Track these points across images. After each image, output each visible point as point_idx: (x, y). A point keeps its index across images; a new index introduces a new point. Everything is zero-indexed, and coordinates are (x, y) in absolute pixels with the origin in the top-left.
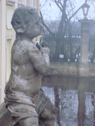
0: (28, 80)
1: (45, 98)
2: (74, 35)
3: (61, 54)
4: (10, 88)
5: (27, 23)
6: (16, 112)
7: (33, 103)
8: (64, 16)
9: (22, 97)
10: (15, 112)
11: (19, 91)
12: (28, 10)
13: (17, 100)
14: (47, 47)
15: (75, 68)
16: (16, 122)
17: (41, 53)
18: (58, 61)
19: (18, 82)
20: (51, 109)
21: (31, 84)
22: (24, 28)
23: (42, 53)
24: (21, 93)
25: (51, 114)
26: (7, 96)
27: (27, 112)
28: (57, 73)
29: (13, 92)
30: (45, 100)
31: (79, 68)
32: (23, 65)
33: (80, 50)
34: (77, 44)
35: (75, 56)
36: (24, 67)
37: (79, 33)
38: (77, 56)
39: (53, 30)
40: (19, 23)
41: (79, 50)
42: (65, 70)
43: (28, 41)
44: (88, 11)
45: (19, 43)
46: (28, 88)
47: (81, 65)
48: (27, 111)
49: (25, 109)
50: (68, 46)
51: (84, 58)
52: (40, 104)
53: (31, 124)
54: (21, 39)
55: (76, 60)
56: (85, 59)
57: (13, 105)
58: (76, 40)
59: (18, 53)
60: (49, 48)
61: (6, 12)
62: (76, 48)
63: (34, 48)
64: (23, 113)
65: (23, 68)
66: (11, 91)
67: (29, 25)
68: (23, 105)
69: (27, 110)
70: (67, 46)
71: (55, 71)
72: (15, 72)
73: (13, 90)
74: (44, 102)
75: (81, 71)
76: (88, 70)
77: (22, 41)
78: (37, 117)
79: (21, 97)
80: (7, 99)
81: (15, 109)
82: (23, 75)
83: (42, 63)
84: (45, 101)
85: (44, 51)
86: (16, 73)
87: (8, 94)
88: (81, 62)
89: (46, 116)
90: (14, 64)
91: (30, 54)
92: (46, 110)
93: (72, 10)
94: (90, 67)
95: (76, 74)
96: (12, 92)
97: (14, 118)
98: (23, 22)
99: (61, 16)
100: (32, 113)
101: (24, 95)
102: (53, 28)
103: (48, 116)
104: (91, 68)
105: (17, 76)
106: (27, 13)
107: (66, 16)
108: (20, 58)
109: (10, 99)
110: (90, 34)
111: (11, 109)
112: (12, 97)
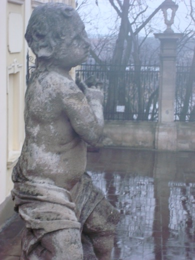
0: (59, 153)
1: (93, 191)
2: (145, 66)
3: (119, 105)
4: (24, 171)
5: (57, 36)
6: (36, 218)
7: (71, 201)
8: (125, 26)
9: (49, 189)
10: (34, 220)
11: (42, 176)
12: (60, 9)
13: (37, 195)
14: (99, 87)
15: (148, 133)
16: (36, 240)
17: (87, 98)
18: (114, 119)
19: (40, 158)
20: (107, 213)
21: (67, 163)
22: (51, 48)
23: (89, 99)
24: (47, 181)
25: (106, 223)
26: (17, 187)
27: (59, 219)
28: (111, 143)
29: (30, 178)
30: (93, 194)
31: (156, 133)
32: (49, 123)
33: (158, 95)
34: (152, 84)
35: (148, 109)
36: (52, 127)
37: (155, 62)
38: (152, 108)
39: (103, 56)
40: (41, 37)
41: (155, 96)
42: (129, 138)
43: (59, 73)
44: (173, 15)
45: (42, 79)
46: (61, 171)
47: (161, 127)
48: (59, 217)
49: (55, 213)
50: (133, 88)
51: (167, 112)
52: (83, 203)
53: (67, 243)
54: (46, 70)
55: (150, 117)
56: (168, 114)
57: (30, 205)
58: (150, 75)
59: (39, 99)
60: (102, 90)
61: (8, 18)
62: (149, 92)
63: (72, 88)
64: (50, 221)
65: (49, 129)
66: (26, 177)
67: (62, 41)
68: (51, 205)
69: (58, 215)
70: (131, 88)
71: (107, 139)
72: (34, 138)
73: (29, 175)
74: (92, 200)
75: (159, 138)
76: (175, 137)
77: (47, 74)
78: (78, 229)
79: (46, 188)
80: (18, 193)
81: (34, 213)
82: (49, 143)
83: (88, 119)
84: (95, 197)
85: (91, 95)
86: (36, 140)
87: (19, 183)
88: (161, 120)
89: (96, 228)
90: (31, 122)
91: (65, 101)
92: (95, 214)
93: (141, 13)
94: (178, 131)
95: (150, 144)
96: (27, 180)
97: (32, 231)
98: (50, 34)
99: (120, 25)
100: (68, 221)
101: (51, 184)
102: (103, 51)
103: (100, 229)
104: (181, 133)
105: (39, 145)
106: (57, 16)
107: (129, 25)
108: (45, 109)
109: (24, 193)
110: (178, 63)
111: (25, 212)
112: (27, 189)
